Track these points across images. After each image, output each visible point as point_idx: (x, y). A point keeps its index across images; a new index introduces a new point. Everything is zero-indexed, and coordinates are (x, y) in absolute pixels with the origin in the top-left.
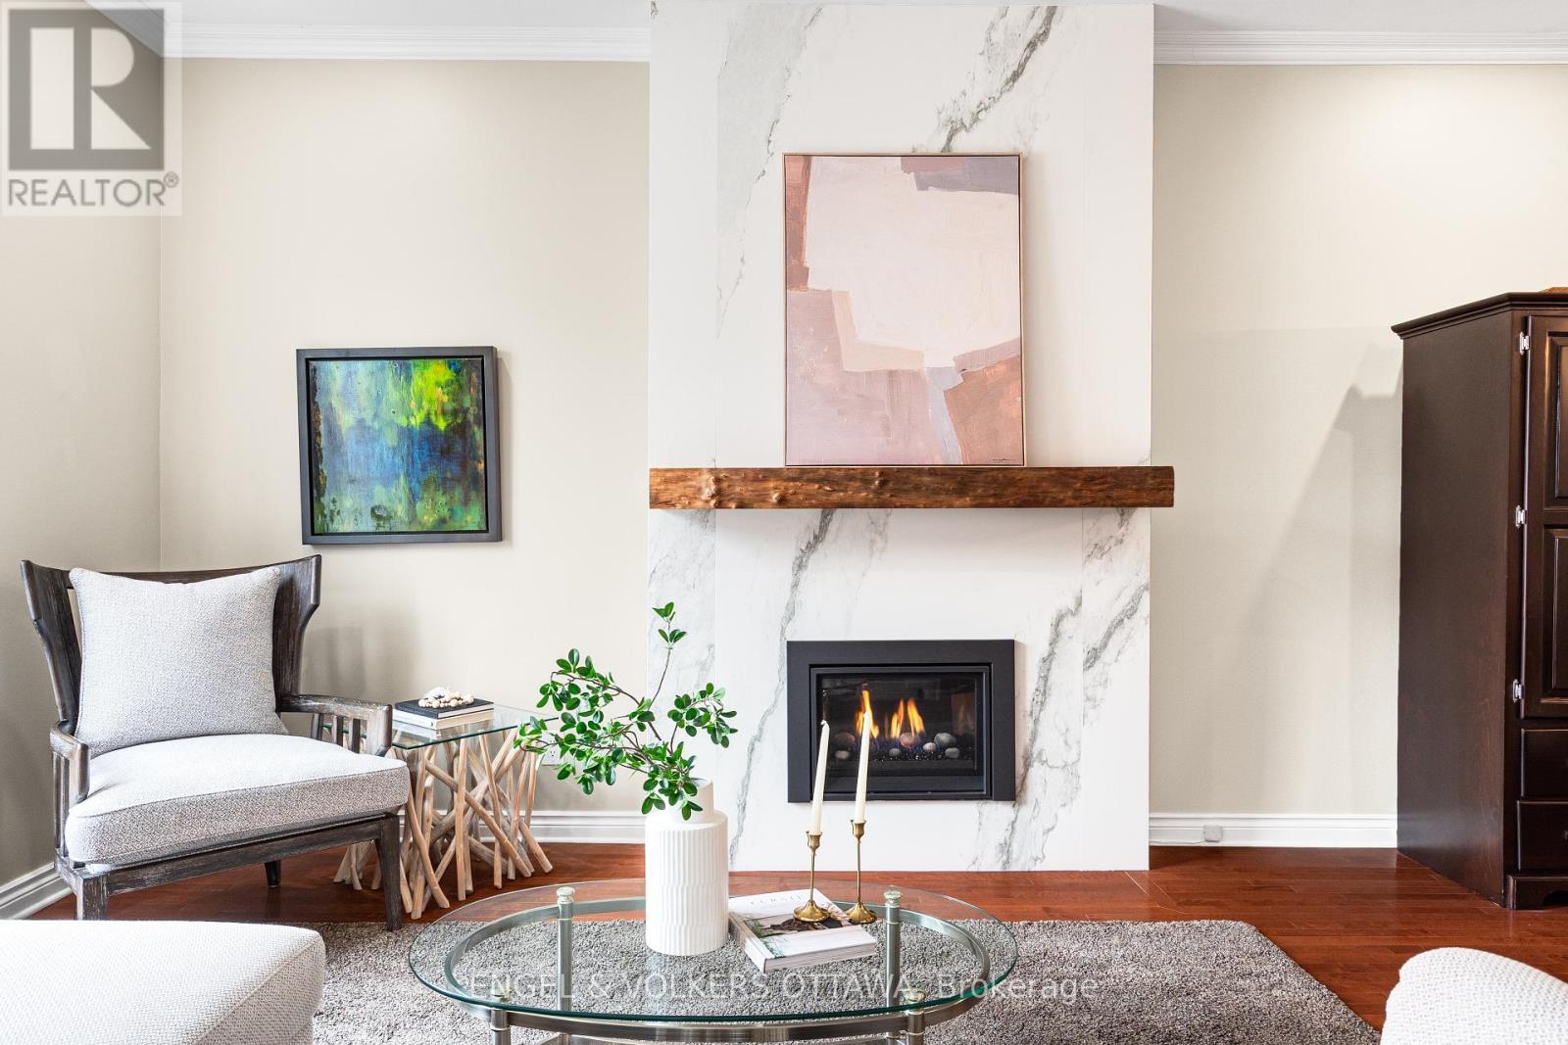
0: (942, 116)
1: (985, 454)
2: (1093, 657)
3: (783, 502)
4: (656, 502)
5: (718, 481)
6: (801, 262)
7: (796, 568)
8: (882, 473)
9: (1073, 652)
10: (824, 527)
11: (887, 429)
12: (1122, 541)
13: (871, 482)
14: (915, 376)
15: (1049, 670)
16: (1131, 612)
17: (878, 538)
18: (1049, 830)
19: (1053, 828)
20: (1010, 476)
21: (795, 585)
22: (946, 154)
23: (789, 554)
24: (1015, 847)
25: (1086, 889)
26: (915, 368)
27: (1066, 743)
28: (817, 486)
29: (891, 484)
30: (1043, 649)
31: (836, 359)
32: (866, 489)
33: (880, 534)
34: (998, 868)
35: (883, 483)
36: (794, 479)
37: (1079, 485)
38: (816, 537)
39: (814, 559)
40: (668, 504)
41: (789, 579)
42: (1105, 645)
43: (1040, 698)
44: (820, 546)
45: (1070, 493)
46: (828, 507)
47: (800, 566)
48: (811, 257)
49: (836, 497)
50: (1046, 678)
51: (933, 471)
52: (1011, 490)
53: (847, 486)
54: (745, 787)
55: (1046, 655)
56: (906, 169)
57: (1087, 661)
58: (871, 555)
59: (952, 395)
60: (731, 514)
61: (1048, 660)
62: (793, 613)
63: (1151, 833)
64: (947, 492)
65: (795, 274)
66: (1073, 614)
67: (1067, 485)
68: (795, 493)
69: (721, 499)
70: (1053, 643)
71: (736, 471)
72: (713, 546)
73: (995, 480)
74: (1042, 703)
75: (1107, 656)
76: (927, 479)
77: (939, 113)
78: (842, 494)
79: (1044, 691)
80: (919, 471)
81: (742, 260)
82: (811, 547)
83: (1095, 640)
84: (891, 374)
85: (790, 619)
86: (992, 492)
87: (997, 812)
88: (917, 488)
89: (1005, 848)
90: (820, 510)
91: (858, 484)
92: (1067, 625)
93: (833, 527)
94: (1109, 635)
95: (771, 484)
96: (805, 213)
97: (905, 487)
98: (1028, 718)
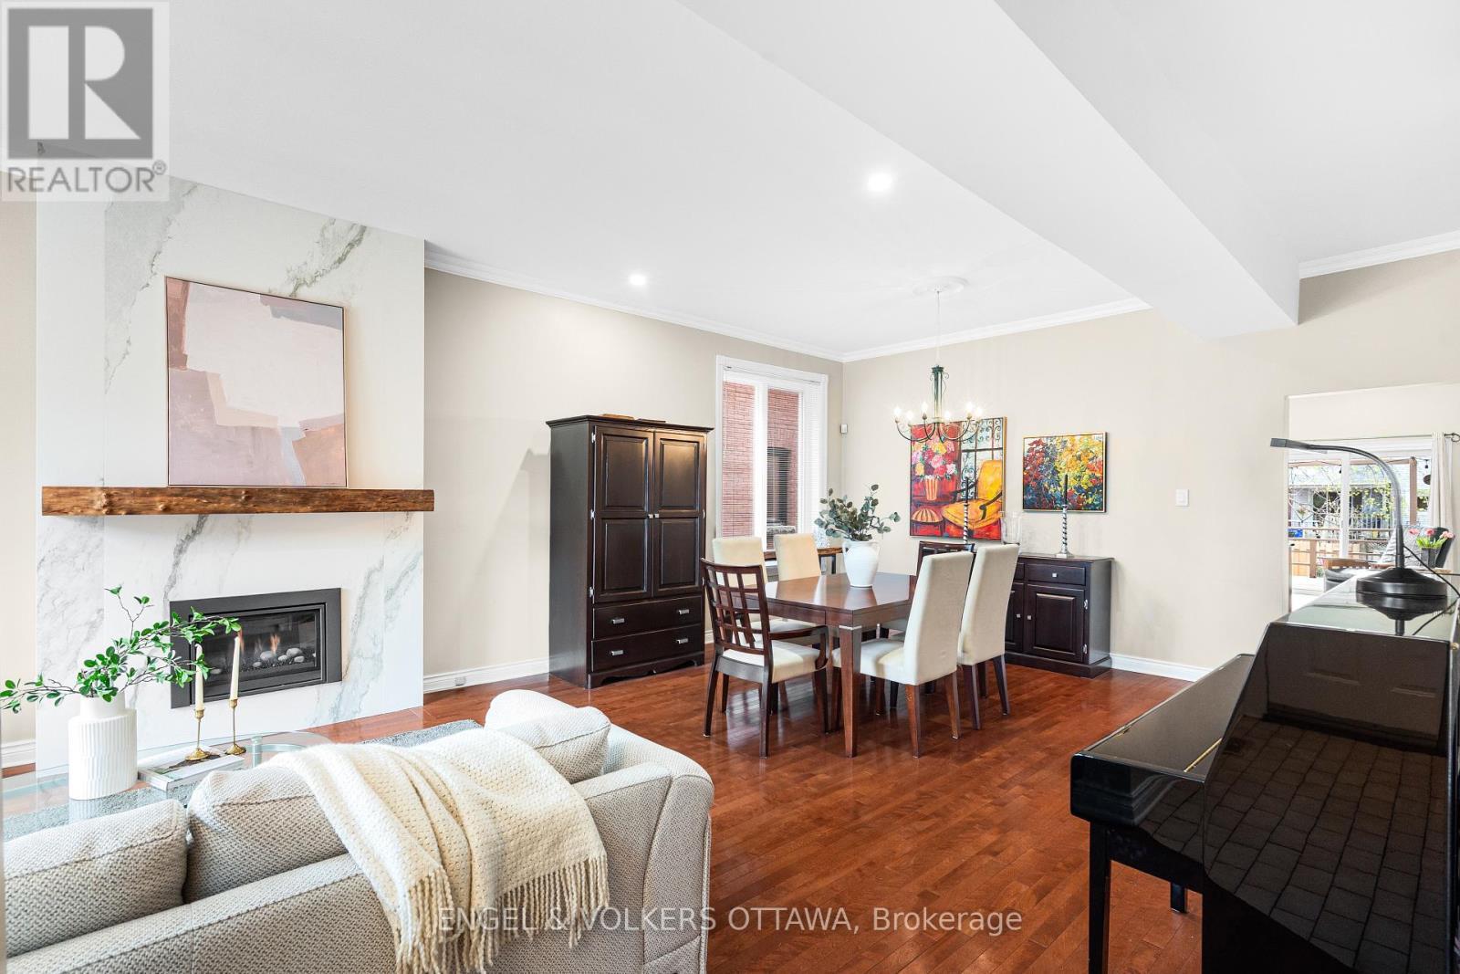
0: (290, 274)
1: (320, 482)
2: (390, 593)
3: (167, 510)
4: (48, 511)
5: (109, 496)
6: (181, 351)
7: (177, 552)
8: (247, 492)
9: (378, 592)
10: (200, 525)
11: (250, 463)
12: (407, 529)
13: (240, 497)
14: (271, 432)
15: (363, 603)
16: (413, 567)
17: (244, 530)
18: (364, 695)
19: (366, 693)
20: (338, 493)
21: (176, 564)
22: (292, 298)
23: (172, 543)
24: (342, 708)
25: (385, 722)
26: (271, 426)
27: (374, 644)
28: (195, 500)
29: (253, 499)
30: (359, 591)
31: (210, 416)
32: (235, 502)
33: (245, 528)
34: (329, 723)
35: (248, 498)
36: (176, 495)
38: (194, 532)
39: (192, 546)
40: (60, 512)
41: (173, 560)
42: (397, 586)
43: (357, 620)
44: (197, 537)
45: (374, 504)
46: (203, 513)
47: (180, 551)
48: (189, 347)
49: (210, 507)
50: (361, 609)
51: (284, 491)
52: (337, 503)
53: (220, 500)
55: (361, 594)
56: (265, 303)
57: (387, 596)
58: (239, 541)
59: (298, 444)
60: (122, 517)
61: (362, 598)
62: (175, 582)
63: (425, 686)
64: (295, 503)
65: (175, 357)
66: (378, 571)
67: (372, 500)
68: (177, 505)
69: (111, 508)
70: (366, 587)
71: (126, 489)
72: (102, 540)
73: (327, 496)
74: (359, 623)
75: (399, 592)
76: (280, 496)
77: (288, 272)
78: (216, 505)
79: (360, 616)
80: (274, 490)
81: (128, 342)
82: (189, 538)
83: (392, 584)
84: (253, 429)
85: (172, 586)
86: (325, 503)
87: (330, 689)
88: (273, 501)
89: (335, 710)
90: (197, 515)
91: (229, 498)
92: (375, 577)
93: (208, 525)
94: (400, 581)
95: (157, 499)
96: (184, 318)
97: (265, 500)
98: (350, 632)
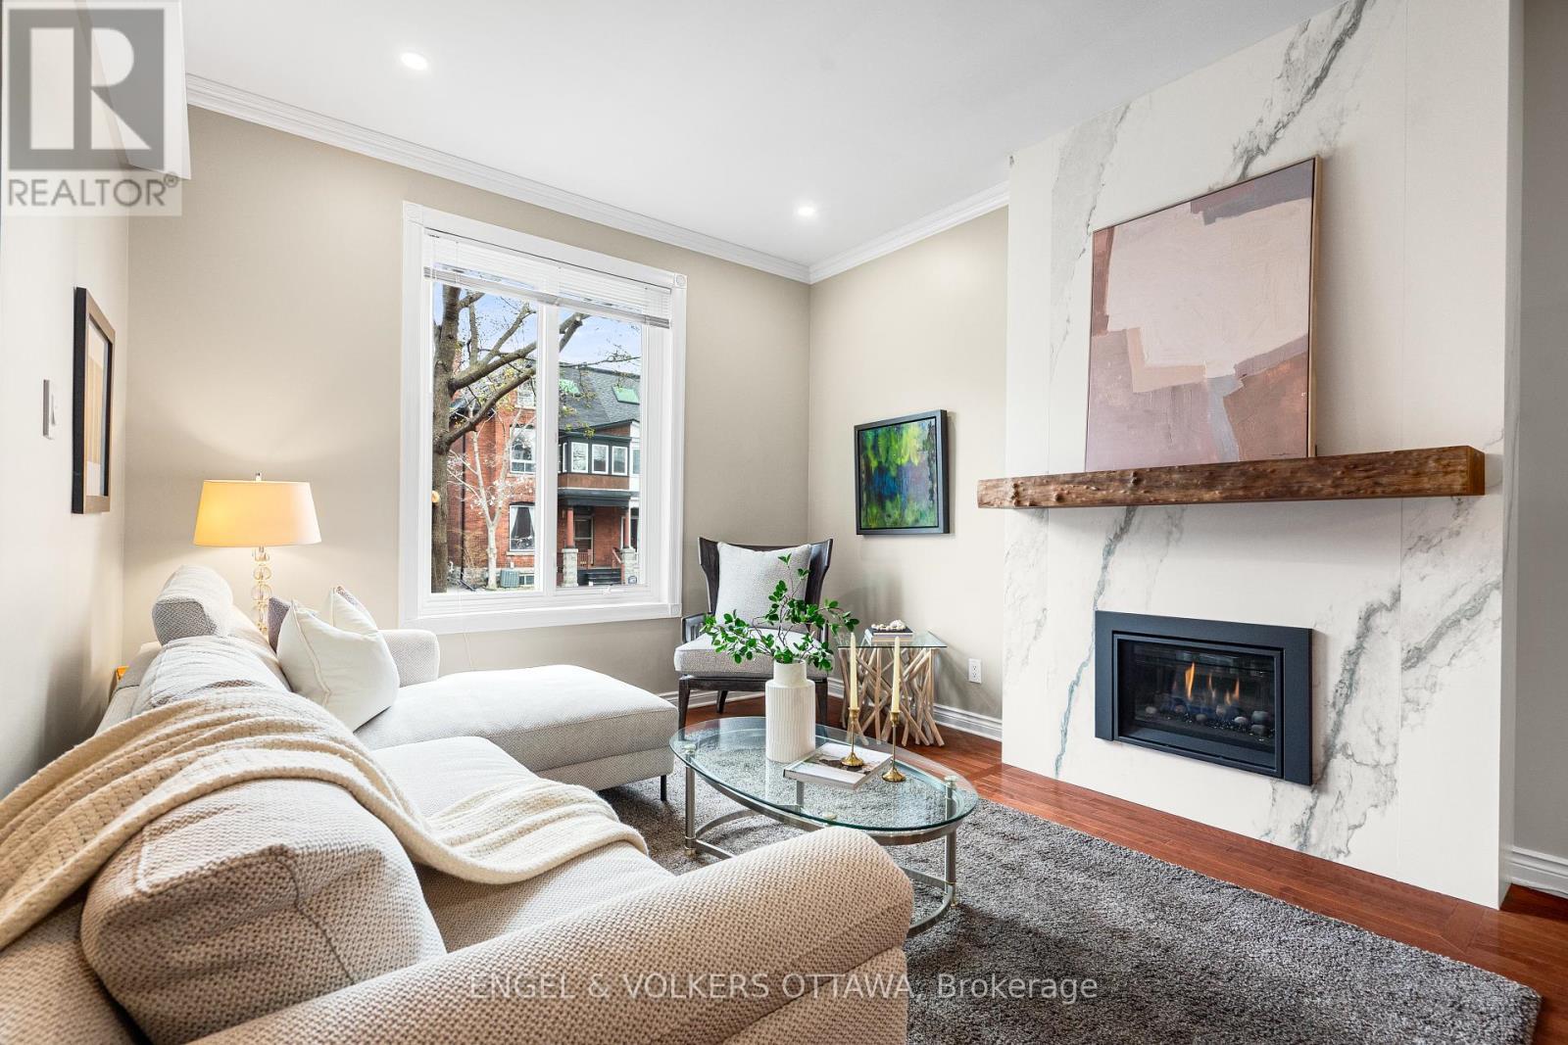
0: (1237, 151)
1: (1264, 451)
2: (1414, 657)
4: (982, 504)
5: (1016, 486)
6: (1103, 312)
7: (1106, 553)
8: (1135, 474)
9: (1388, 650)
10: (1128, 521)
11: (1169, 436)
12: (1458, 533)
13: (1127, 481)
14: (1196, 388)
15: (1356, 664)
16: (1473, 611)
18: (1356, 827)
19: (1360, 826)
20: (1261, 468)
21: (1105, 567)
22: (1244, 181)
23: (1100, 543)
24: (1313, 832)
26: (1196, 380)
27: (1378, 741)
29: (1144, 482)
30: (1348, 641)
31: (1129, 386)
32: (1124, 488)
33: (1176, 526)
34: (1294, 847)
35: (1136, 482)
36: (1067, 483)
37: (1339, 473)
38: (1121, 529)
39: (1120, 547)
40: (989, 504)
41: (1101, 562)
42: (1433, 646)
43: (1345, 691)
44: (1125, 537)
45: (1329, 482)
47: (1109, 552)
48: (1111, 308)
50: (1353, 672)
53: (1109, 486)
54: (1067, 719)
55: (1352, 648)
56: (1195, 210)
57: (1407, 660)
58: (1168, 544)
59: (1233, 401)
60: (1029, 513)
61: (1355, 655)
62: (1103, 589)
65: (1098, 322)
66: (1389, 610)
67: (1323, 475)
68: (1069, 493)
69: (1021, 501)
70: (1362, 636)
71: (1029, 478)
72: (1046, 536)
73: (1243, 473)
74: (1347, 696)
75: (1439, 656)
76: (1176, 476)
77: (1235, 148)
78: (1104, 492)
79: (1350, 683)
81: (1068, 321)
82: (1118, 537)
83: (1419, 638)
84: (1174, 389)
85: (1101, 594)
86: (1240, 485)
87: (1292, 793)
88: (1167, 484)
89: (1302, 829)
90: (1125, 507)
91: (1116, 484)
92: (1381, 620)
93: (1136, 521)
94: (1438, 635)
95: (1052, 487)
96: (1107, 272)
97: (1158, 484)
98: (1330, 709)
